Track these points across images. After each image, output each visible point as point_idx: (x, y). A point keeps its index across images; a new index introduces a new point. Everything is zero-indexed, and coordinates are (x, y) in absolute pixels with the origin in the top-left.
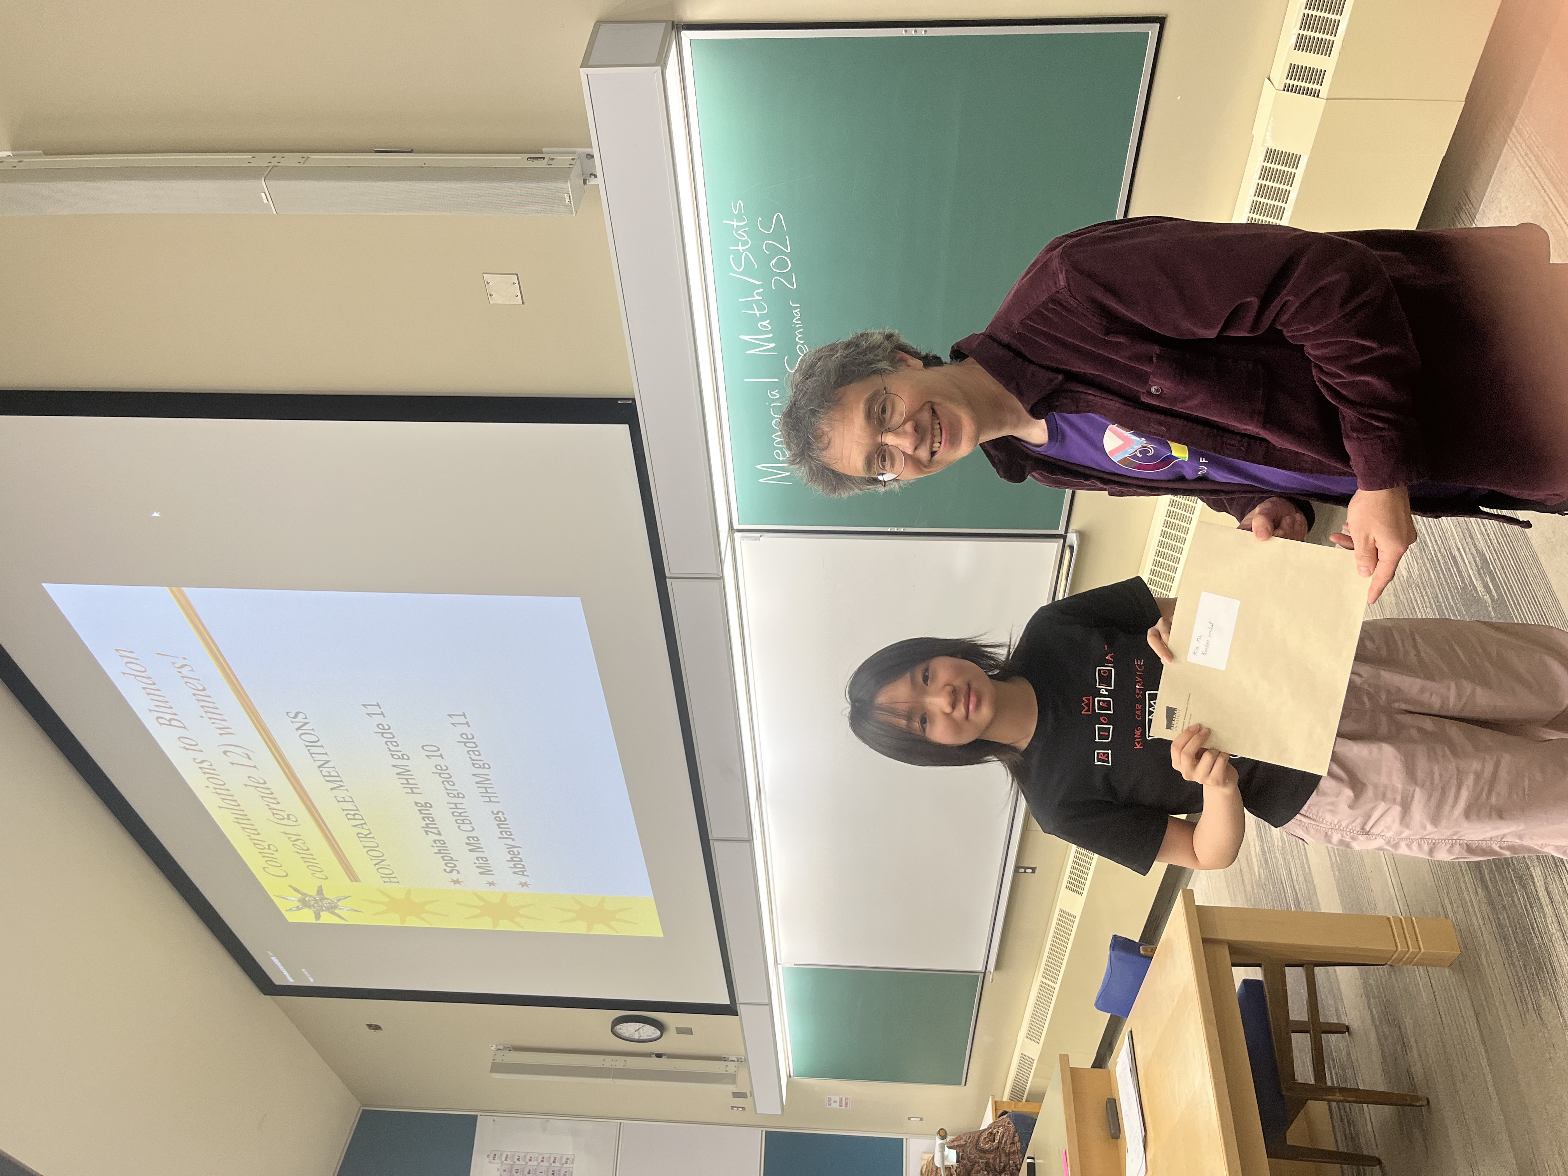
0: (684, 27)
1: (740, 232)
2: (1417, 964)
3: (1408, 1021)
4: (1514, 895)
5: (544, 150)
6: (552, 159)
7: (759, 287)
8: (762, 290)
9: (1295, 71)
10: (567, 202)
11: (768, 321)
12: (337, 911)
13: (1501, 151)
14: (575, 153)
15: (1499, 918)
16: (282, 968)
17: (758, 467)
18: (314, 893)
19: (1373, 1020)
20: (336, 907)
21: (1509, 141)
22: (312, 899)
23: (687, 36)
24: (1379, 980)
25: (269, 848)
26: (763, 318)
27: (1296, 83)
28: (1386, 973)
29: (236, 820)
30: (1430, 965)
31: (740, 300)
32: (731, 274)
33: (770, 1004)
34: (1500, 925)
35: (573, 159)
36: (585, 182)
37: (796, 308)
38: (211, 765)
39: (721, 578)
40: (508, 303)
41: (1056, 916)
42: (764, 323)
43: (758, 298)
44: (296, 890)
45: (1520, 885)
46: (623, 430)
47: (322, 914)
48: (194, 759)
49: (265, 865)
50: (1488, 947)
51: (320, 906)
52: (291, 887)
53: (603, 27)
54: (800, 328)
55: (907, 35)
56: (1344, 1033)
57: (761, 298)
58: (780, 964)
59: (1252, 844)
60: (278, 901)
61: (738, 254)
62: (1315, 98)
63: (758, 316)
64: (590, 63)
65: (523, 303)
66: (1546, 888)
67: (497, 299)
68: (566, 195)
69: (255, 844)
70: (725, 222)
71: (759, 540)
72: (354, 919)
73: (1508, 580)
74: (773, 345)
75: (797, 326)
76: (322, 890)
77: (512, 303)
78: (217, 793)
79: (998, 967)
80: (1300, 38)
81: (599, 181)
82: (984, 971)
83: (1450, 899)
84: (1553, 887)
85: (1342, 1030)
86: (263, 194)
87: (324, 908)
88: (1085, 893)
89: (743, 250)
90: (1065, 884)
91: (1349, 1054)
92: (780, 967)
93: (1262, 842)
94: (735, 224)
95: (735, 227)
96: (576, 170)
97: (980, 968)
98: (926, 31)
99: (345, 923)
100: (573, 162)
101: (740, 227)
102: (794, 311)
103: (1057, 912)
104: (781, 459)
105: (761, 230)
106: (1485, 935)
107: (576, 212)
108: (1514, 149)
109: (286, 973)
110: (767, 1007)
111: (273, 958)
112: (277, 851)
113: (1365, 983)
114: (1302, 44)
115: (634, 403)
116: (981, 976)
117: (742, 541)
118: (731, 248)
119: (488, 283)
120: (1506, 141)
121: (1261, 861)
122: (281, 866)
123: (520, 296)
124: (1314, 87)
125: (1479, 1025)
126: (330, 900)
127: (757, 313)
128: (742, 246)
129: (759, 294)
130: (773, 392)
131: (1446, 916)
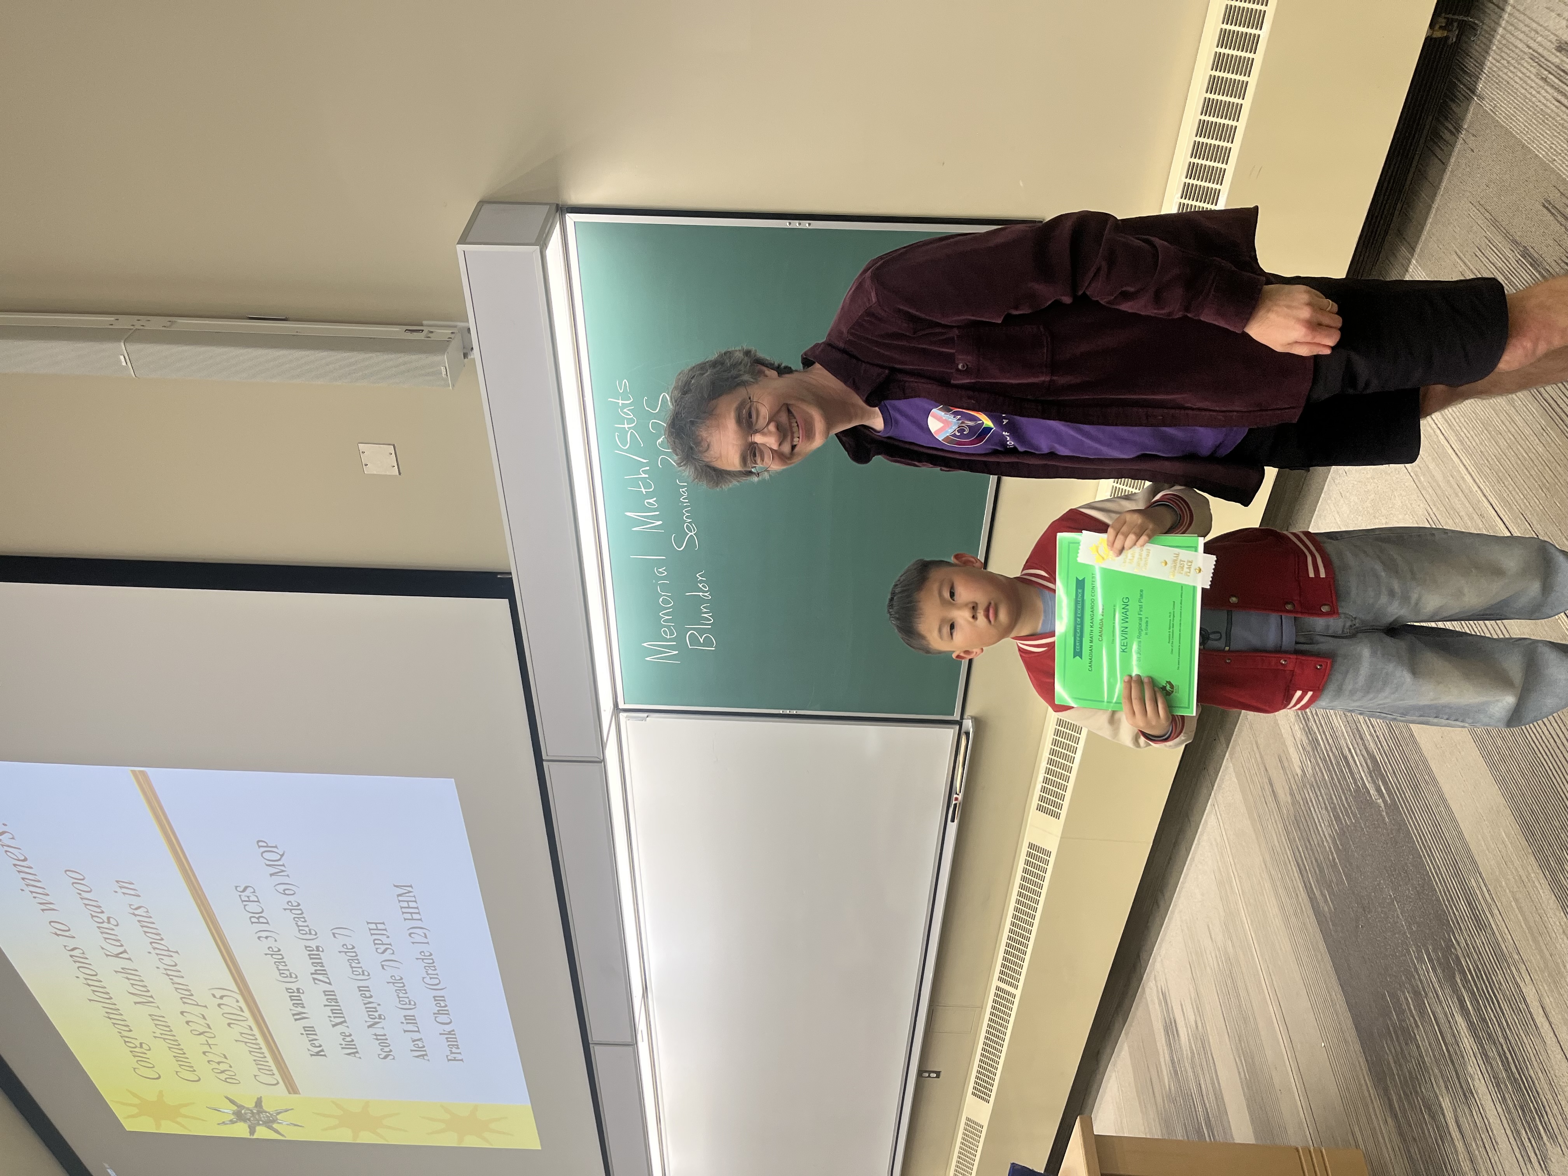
0: (569, 210)
1: (625, 410)
4: (1424, 1126)
5: (425, 322)
6: (432, 332)
7: (645, 465)
8: (648, 468)
10: (443, 375)
11: (655, 499)
14: (455, 327)
17: (645, 644)
18: (153, 1098)
20: (178, 1114)
22: (152, 1105)
23: (572, 218)
26: (649, 495)
31: (625, 477)
32: (616, 451)
35: (452, 333)
36: (462, 355)
37: (684, 487)
39: (603, 761)
40: (383, 473)
41: (962, 1126)
42: (651, 501)
43: (644, 475)
44: (134, 1095)
45: (1429, 1115)
46: (500, 605)
51: (160, 1113)
53: (486, 207)
54: (687, 507)
55: (791, 227)
57: (647, 476)
59: (1161, 1051)
61: (623, 432)
63: (645, 493)
64: (468, 240)
65: (400, 473)
66: (1457, 1122)
67: (372, 469)
68: (442, 367)
70: (609, 399)
71: (646, 721)
73: (1400, 785)
74: (660, 523)
75: (685, 504)
77: (388, 473)
81: (476, 354)
84: (1463, 1120)
86: (122, 357)
88: (992, 1100)
89: (628, 428)
90: (970, 1090)
93: (1171, 1050)
94: (620, 402)
95: (620, 405)
96: (456, 344)
98: (810, 224)
100: (452, 336)
101: (624, 405)
102: (681, 490)
103: (963, 1120)
104: (668, 637)
105: (647, 409)
106: (1396, 1170)
107: (453, 385)
111: (109, 1170)
115: (510, 577)
117: (628, 722)
118: (616, 426)
119: (363, 452)
121: (1170, 1071)
123: (396, 467)
126: (172, 1106)
127: (644, 491)
128: (627, 424)
129: (645, 472)
130: (660, 570)
131: (1357, 1146)
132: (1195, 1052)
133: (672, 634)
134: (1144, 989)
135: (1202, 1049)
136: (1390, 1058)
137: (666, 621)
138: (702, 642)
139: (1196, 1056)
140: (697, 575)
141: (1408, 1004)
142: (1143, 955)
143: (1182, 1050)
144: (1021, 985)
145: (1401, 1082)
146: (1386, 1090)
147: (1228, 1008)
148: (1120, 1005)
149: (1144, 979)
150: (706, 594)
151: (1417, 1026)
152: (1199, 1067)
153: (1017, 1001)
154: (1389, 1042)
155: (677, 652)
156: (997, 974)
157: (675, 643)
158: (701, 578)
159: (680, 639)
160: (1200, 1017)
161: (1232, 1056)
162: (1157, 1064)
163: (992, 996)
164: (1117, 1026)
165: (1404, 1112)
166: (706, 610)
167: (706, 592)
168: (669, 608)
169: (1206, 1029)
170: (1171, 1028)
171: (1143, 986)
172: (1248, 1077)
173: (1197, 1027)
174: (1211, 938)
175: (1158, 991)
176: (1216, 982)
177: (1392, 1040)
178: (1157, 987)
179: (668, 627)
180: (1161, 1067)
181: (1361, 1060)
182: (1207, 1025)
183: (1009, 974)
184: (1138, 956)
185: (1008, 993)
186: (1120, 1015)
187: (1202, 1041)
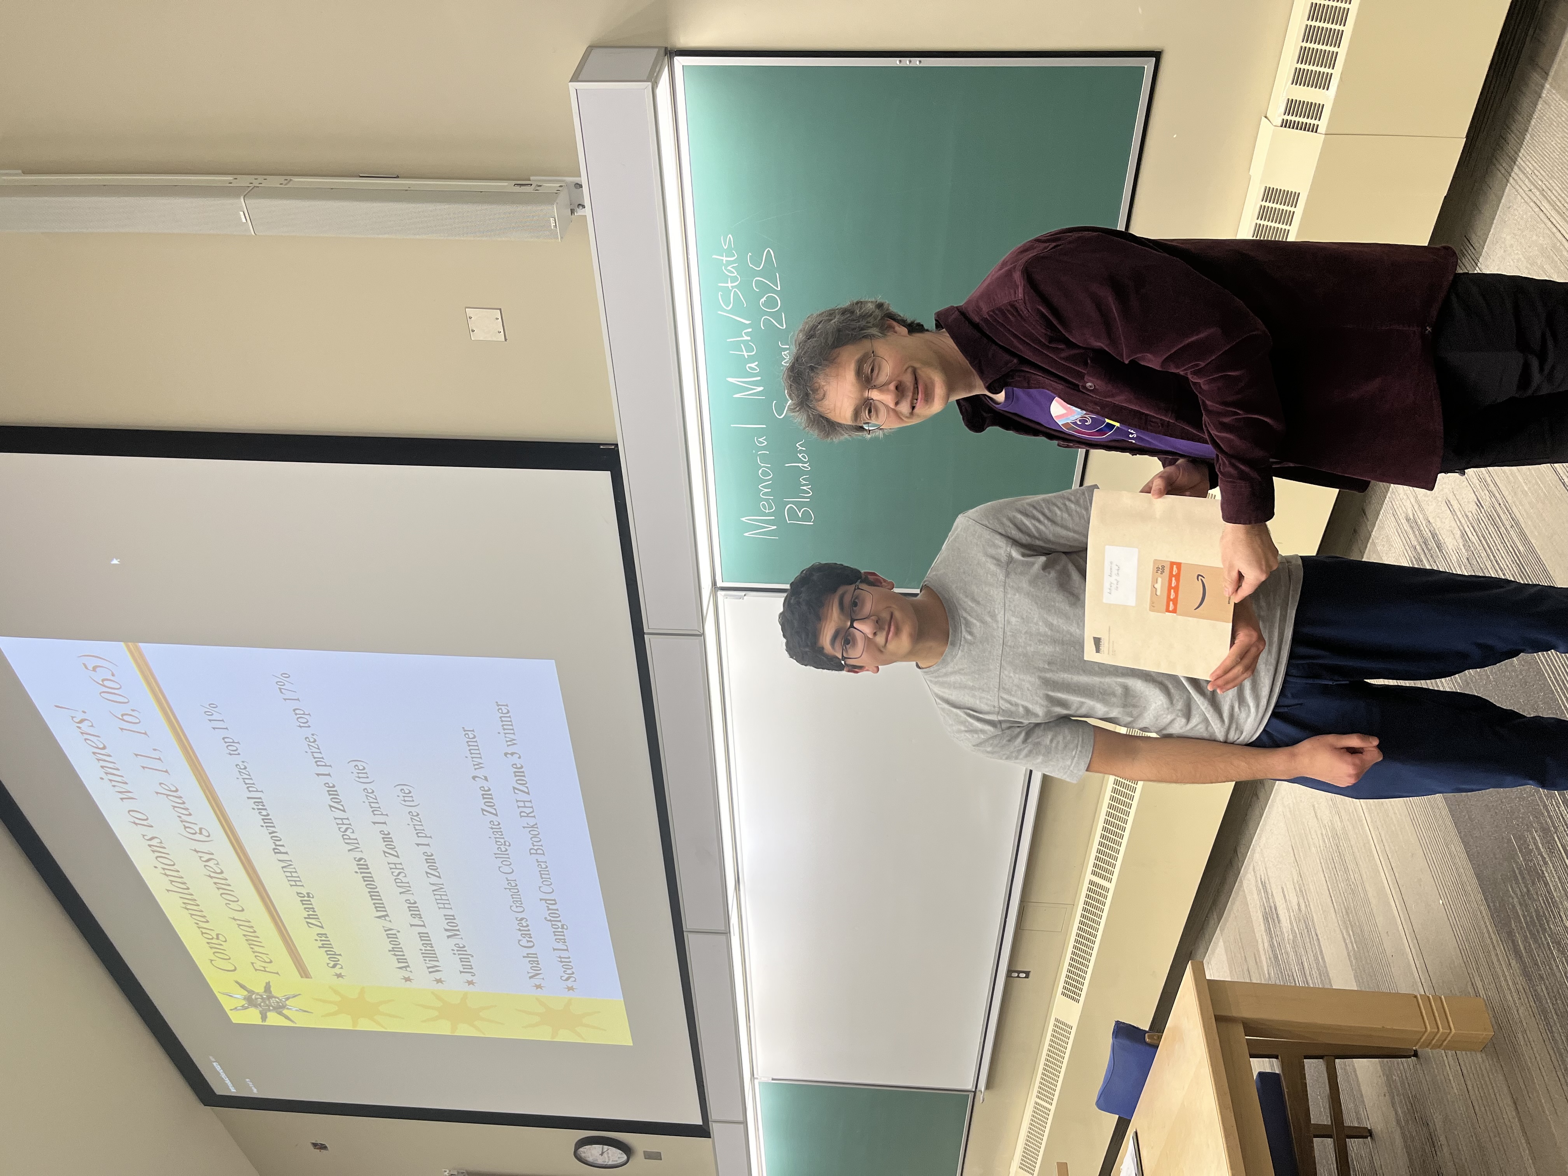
0: (677, 54)
1: (729, 268)
2: (1447, 1048)
3: (1438, 1120)
4: (1553, 962)
5: (532, 178)
6: (540, 186)
7: (747, 326)
8: (750, 330)
9: (1292, 107)
10: (552, 227)
11: (757, 363)
12: (285, 1012)
13: (1504, 192)
14: (564, 183)
15: (1535, 990)
16: (223, 1075)
17: (743, 519)
18: (260, 989)
19: (1398, 1122)
20: (284, 1007)
21: (1511, 180)
22: (259, 997)
23: (679, 61)
24: (1404, 1075)
25: (218, 938)
26: (751, 359)
27: (1293, 118)
28: (1411, 1067)
29: (184, 906)
30: (1461, 1050)
31: (728, 340)
32: (719, 312)
33: (745, 1123)
34: (1537, 998)
35: (561, 186)
36: (572, 212)
38: (161, 843)
39: (703, 634)
40: (489, 339)
41: (1051, 1027)
42: (753, 365)
43: (746, 338)
44: (243, 987)
45: (1559, 950)
46: (605, 477)
47: (269, 1014)
48: (144, 836)
49: (213, 958)
50: (1524, 1024)
51: (267, 1006)
52: (237, 982)
53: (595, 53)
55: (901, 65)
56: (1366, 1137)
57: (749, 338)
58: (757, 1078)
59: (1260, 941)
60: (221, 998)
61: (727, 291)
62: (1314, 134)
63: (746, 357)
64: (579, 79)
65: (506, 340)
67: (478, 336)
68: (551, 219)
69: (203, 933)
70: (714, 257)
71: (744, 599)
72: (302, 1021)
74: (761, 388)
76: (270, 987)
77: (494, 339)
78: (165, 874)
79: (988, 1086)
80: (1298, 71)
81: (587, 211)
82: (974, 1090)
83: (1480, 976)
85: (1365, 1134)
86: (242, 213)
87: (271, 1008)
88: (1082, 999)
89: (732, 287)
90: (1060, 989)
91: (1372, 1161)
92: (756, 1082)
93: (1271, 937)
94: (725, 259)
95: (724, 262)
96: (563, 197)
97: (970, 1086)
98: (920, 62)
99: (293, 1025)
100: (561, 189)
101: (729, 263)
104: (767, 511)
105: (751, 266)
106: (1520, 1012)
107: (562, 238)
108: (1517, 187)
109: (228, 1081)
110: (742, 1126)
111: (215, 1064)
112: (226, 941)
113: (1388, 1076)
114: (1300, 78)
115: (616, 448)
116: (971, 1095)
117: (725, 600)
118: (720, 285)
119: (470, 318)
120: (1508, 181)
121: (1270, 958)
122: (229, 959)
123: (502, 333)
124: (1313, 122)
125: (1518, 1112)
126: (278, 998)
127: (746, 354)
128: (731, 283)
129: (747, 334)
130: (760, 440)
131: (1477, 994)
132: (1297, 931)
133: (770, 508)
134: (1241, 882)
135: (1306, 931)
136: (1516, 900)
137: (765, 494)
138: (800, 516)
139: (1298, 936)
140: (797, 445)
141: (1536, 844)
142: (1241, 850)
143: (1282, 933)
144: (1115, 878)
145: (1526, 923)
146: (1510, 934)
147: (1335, 882)
148: (1214, 903)
149: (1242, 872)
150: (805, 465)
151: (1546, 863)
152: (1302, 949)
153: (1110, 895)
154: (1514, 885)
155: (775, 527)
156: (1090, 868)
157: (773, 518)
158: (801, 448)
159: (779, 513)
160: (1304, 899)
161: (1338, 930)
162: (1256, 953)
163: (1084, 891)
164: (1212, 922)
165: (1529, 951)
166: (805, 482)
167: (806, 463)
168: (768, 480)
169: (1310, 908)
170: (1271, 916)
171: (1241, 880)
172: (1355, 946)
173: (1300, 910)
174: (1316, 816)
175: (1257, 881)
176: (1322, 861)
177: (1517, 883)
178: (1256, 877)
179: (767, 500)
180: (1260, 957)
181: (1482, 908)
182: (1311, 904)
183: (1102, 868)
184: (1235, 851)
185: (1102, 887)
186: (1215, 914)
187: (1305, 922)
